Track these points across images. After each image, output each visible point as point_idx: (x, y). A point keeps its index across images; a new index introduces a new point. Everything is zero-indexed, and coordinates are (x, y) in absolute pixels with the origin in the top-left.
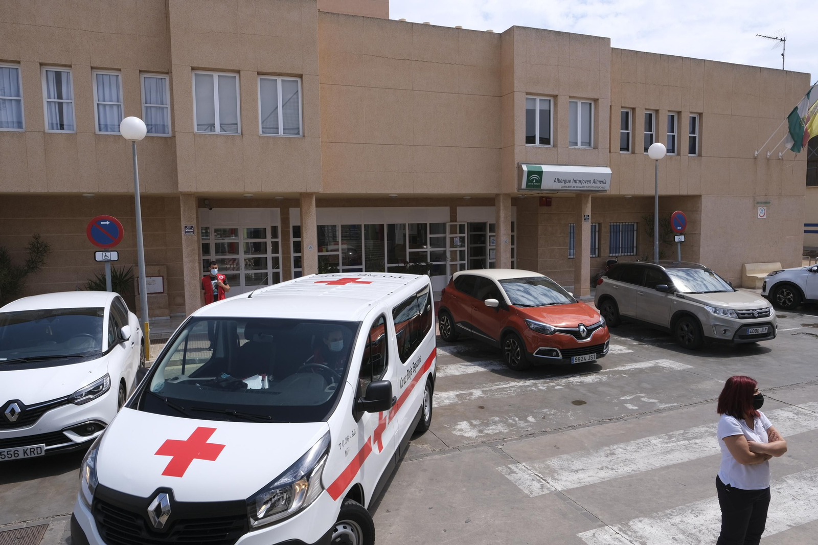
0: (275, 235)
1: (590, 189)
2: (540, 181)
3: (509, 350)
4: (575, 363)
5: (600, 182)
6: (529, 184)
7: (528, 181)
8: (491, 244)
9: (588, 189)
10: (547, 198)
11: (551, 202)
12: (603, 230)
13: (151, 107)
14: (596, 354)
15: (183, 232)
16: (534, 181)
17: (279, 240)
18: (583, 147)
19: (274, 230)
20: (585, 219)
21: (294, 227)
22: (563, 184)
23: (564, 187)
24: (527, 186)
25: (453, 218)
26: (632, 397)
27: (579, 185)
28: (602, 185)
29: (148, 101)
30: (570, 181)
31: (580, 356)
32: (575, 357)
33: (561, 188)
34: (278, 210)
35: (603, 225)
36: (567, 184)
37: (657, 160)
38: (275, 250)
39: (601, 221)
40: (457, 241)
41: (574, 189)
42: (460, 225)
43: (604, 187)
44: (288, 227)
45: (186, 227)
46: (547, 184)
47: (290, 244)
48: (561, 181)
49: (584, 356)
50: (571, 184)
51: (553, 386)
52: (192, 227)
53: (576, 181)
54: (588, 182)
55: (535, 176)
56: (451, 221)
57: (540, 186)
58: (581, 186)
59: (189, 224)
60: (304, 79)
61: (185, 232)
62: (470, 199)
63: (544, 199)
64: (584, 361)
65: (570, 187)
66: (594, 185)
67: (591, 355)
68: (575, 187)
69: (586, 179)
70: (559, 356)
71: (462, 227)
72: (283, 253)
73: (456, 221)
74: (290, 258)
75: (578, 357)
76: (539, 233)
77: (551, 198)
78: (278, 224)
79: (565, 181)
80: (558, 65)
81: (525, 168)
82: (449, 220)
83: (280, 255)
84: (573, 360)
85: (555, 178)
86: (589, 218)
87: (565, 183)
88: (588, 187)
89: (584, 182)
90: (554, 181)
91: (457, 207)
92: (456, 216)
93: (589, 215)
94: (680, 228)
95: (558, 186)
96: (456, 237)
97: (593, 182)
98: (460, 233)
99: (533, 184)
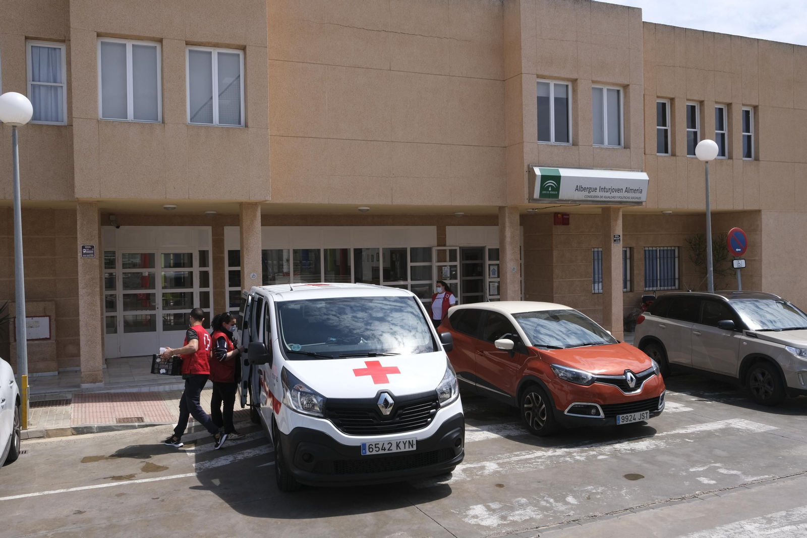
0: (203, 262)
1: (622, 200)
2: (557, 189)
3: (529, 409)
4: (621, 423)
5: (635, 191)
6: (544, 192)
7: (542, 188)
8: (491, 276)
9: (619, 200)
10: (563, 214)
11: (568, 219)
12: (636, 256)
13: (40, 86)
14: (648, 411)
15: (80, 254)
16: (550, 189)
17: (210, 269)
18: (611, 147)
19: (203, 255)
20: (615, 241)
21: (230, 252)
22: (586, 193)
23: (589, 197)
24: (541, 195)
25: (442, 241)
26: (706, 468)
27: (608, 194)
28: (638, 195)
29: (37, 77)
30: (596, 189)
31: (628, 415)
32: (621, 416)
33: (584, 199)
34: (209, 229)
35: (635, 250)
36: (593, 194)
37: (707, 162)
38: (204, 282)
39: (633, 245)
40: (447, 272)
41: (601, 199)
42: (450, 251)
43: (640, 198)
44: (223, 252)
45: (83, 247)
46: (566, 192)
47: (224, 275)
48: (584, 189)
49: (633, 414)
50: (598, 193)
51: (595, 456)
52: (93, 247)
53: (603, 189)
54: (619, 190)
55: (550, 183)
56: (438, 245)
57: (557, 196)
58: (610, 195)
59: (88, 243)
60: (247, 52)
61: (83, 254)
62: (463, 215)
63: (559, 215)
64: (634, 421)
65: (596, 197)
66: (626, 194)
67: (642, 413)
68: (602, 197)
69: (616, 187)
70: (599, 415)
71: (453, 253)
72: (215, 287)
73: (445, 245)
74: (224, 293)
75: (625, 415)
76: (555, 259)
77: (568, 215)
78: (209, 247)
79: (590, 190)
80: (577, 41)
81: (537, 171)
82: (435, 243)
83: (210, 289)
84: (619, 420)
85: (577, 186)
86: (620, 240)
87: (589, 192)
88: (619, 197)
89: (613, 190)
90: (576, 189)
91: (447, 227)
92: (445, 239)
93: (619, 236)
94: (740, 250)
95: (580, 196)
96: (446, 266)
97: (626, 191)
98: (450, 261)
99: (548, 192)
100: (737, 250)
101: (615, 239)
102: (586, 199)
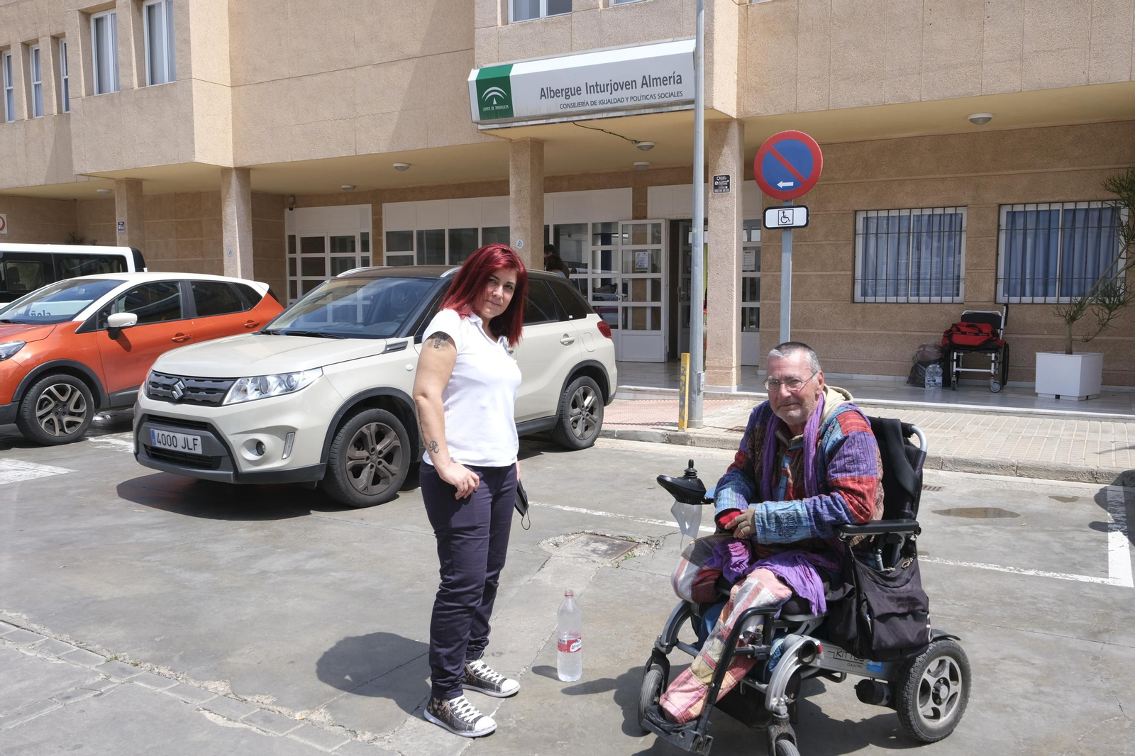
0: (365, 247)
1: (638, 102)
2: (507, 99)
5: (664, 81)
6: (486, 109)
7: (482, 103)
9: (633, 103)
16: (495, 103)
17: (370, 253)
20: (716, 187)
21: (388, 233)
22: (562, 100)
23: (568, 106)
24: (483, 115)
25: (640, 211)
27: (606, 96)
28: (671, 88)
30: (579, 89)
33: (560, 111)
34: (369, 207)
40: (643, 260)
41: (594, 107)
43: (680, 94)
44: (381, 234)
46: (524, 102)
48: (557, 93)
50: (584, 97)
53: (595, 88)
54: (627, 85)
55: (494, 91)
56: (635, 218)
57: (509, 112)
58: (612, 97)
65: (584, 104)
66: (646, 91)
68: (595, 103)
69: (621, 80)
71: (657, 229)
73: (645, 217)
78: (369, 229)
79: (568, 92)
81: (475, 74)
82: (630, 214)
85: (542, 89)
86: (728, 185)
87: (567, 97)
88: (632, 98)
89: (615, 86)
90: (542, 96)
91: (648, 188)
92: (645, 208)
93: (728, 177)
94: (791, 184)
95: (553, 105)
96: (645, 250)
97: (643, 84)
98: (653, 243)
99: (493, 108)
100: (781, 185)
101: (716, 183)
102: (564, 110)
